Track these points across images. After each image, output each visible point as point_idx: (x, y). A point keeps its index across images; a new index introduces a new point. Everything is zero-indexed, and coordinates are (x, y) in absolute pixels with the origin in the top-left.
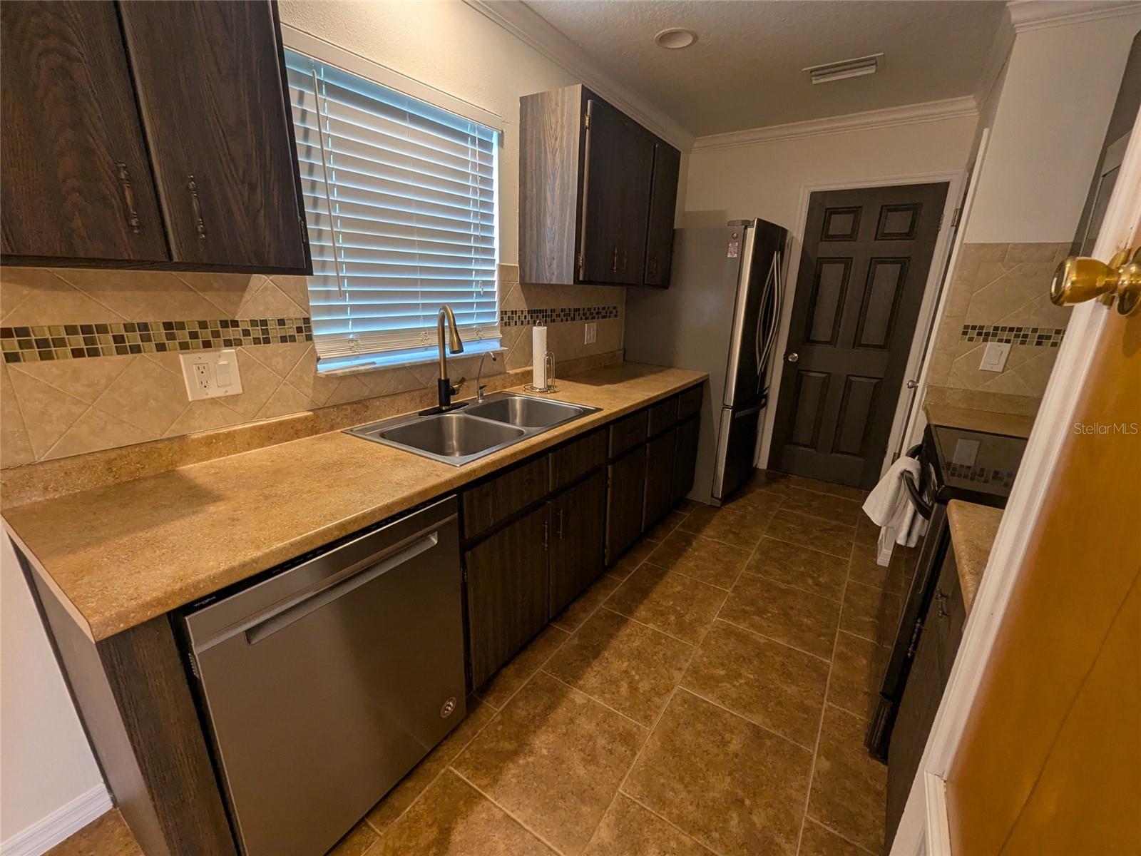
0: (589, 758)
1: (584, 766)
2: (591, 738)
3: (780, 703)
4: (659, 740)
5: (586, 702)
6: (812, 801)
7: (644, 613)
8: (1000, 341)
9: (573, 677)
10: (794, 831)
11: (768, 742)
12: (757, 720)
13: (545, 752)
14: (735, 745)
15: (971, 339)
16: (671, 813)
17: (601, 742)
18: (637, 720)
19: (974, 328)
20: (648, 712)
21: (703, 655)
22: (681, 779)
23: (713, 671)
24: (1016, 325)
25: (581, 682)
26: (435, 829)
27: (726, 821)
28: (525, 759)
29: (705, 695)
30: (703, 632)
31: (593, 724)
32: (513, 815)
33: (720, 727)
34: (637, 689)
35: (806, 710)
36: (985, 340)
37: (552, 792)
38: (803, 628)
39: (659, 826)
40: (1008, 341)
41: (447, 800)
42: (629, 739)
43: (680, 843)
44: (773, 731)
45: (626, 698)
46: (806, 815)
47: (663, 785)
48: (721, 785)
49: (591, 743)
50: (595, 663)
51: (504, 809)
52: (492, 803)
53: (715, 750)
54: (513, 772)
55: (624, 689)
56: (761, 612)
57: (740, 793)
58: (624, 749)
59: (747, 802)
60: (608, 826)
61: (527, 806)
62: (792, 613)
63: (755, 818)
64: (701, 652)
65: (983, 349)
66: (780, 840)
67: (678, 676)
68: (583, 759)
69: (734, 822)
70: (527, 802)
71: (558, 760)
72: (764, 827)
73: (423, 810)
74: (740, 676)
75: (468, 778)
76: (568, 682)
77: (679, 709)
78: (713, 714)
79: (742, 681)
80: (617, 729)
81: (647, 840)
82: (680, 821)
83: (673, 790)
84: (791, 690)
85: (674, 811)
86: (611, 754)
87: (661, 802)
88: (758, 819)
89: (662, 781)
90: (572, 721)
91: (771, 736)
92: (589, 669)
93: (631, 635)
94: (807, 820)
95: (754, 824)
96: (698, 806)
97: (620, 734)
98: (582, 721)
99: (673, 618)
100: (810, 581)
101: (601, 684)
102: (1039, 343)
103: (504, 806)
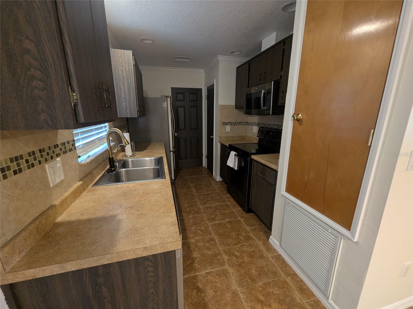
0: (209, 249)
1: (210, 251)
2: (204, 246)
3: (228, 215)
4: (217, 235)
5: (195, 240)
6: (247, 226)
7: (185, 215)
8: (228, 125)
9: (186, 238)
10: (249, 232)
11: (233, 222)
12: (227, 220)
13: (199, 256)
14: (229, 227)
15: (224, 125)
16: (232, 245)
17: (207, 244)
18: (209, 235)
19: (224, 123)
20: (209, 233)
21: (207, 215)
22: (227, 238)
23: (212, 217)
24: (230, 122)
25: (189, 238)
26: (194, 290)
27: (240, 239)
28: (196, 261)
29: (215, 222)
30: (202, 211)
31: (202, 243)
32: (207, 272)
33: (224, 225)
34: (202, 230)
35: (232, 213)
36: (226, 125)
37: (209, 261)
38: (218, 199)
39: (232, 248)
40: (230, 125)
41: (189, 284)
42: (212, 240)
43: (238, 248)
44: (231, 220)
45: (202, 233)
46: (248, 229)
47: (226, 242)
48: (234, 234)
49: (206, 246)
50: (187, 232)
51: (204, 272)
52: (200, 274)
53: (227, 230)
54: (197, 265)
55: (200, 232)
56: (208, 201)
57: (238, 233)
58: (213, 242)
59: (240, 233)
60: (225, 256)
61: (208, 267)
62: (213, 198)
63: (243, 235)
64: (206, 215)
65: (226, 127)
66: (249, 235)
67: (207, 222)
68: (208, 250)
69: (241, 238)
70: (207, 267)
71: (203, 255)
72: (245, 235)
73: (186, 291)
74: (217, 215)
75: (188, 275)
76: (186, 240)
77: (214, 228)
78: (220, 224)
79: (219, 215)
80: (208, 240)
81: (233, 252)
82: (234, 245)
83: (228, 241)
84: (227, 211)
85: (232, 244)
86: (212, 245)
87: (229, 244)
88: (243, 234)
89: (225, 241)
90: (197, 246)
91: (232, 221)
92: (187, 234)
93: (188, 221)
94: (249, 229)
95: (244, 236)
96: (234, 240)
97: (209, 240)
98: (198, 244)
99: (193, 212)
100: (210, 190)
101: (194, 234)
102: (234, 125)
103: (203, 272)
